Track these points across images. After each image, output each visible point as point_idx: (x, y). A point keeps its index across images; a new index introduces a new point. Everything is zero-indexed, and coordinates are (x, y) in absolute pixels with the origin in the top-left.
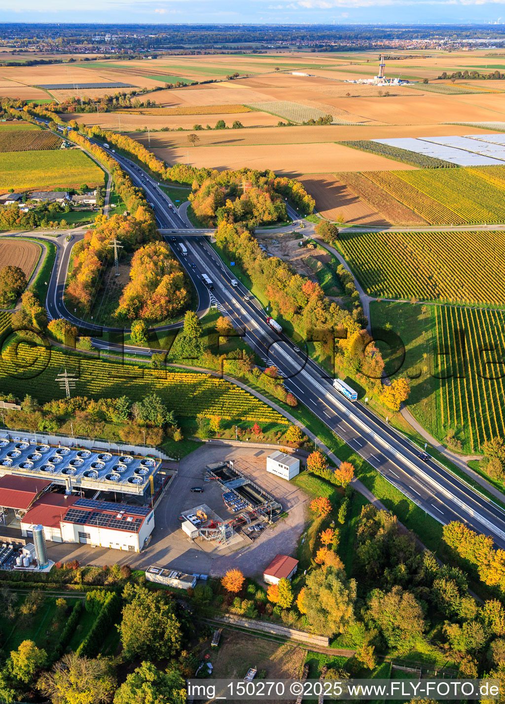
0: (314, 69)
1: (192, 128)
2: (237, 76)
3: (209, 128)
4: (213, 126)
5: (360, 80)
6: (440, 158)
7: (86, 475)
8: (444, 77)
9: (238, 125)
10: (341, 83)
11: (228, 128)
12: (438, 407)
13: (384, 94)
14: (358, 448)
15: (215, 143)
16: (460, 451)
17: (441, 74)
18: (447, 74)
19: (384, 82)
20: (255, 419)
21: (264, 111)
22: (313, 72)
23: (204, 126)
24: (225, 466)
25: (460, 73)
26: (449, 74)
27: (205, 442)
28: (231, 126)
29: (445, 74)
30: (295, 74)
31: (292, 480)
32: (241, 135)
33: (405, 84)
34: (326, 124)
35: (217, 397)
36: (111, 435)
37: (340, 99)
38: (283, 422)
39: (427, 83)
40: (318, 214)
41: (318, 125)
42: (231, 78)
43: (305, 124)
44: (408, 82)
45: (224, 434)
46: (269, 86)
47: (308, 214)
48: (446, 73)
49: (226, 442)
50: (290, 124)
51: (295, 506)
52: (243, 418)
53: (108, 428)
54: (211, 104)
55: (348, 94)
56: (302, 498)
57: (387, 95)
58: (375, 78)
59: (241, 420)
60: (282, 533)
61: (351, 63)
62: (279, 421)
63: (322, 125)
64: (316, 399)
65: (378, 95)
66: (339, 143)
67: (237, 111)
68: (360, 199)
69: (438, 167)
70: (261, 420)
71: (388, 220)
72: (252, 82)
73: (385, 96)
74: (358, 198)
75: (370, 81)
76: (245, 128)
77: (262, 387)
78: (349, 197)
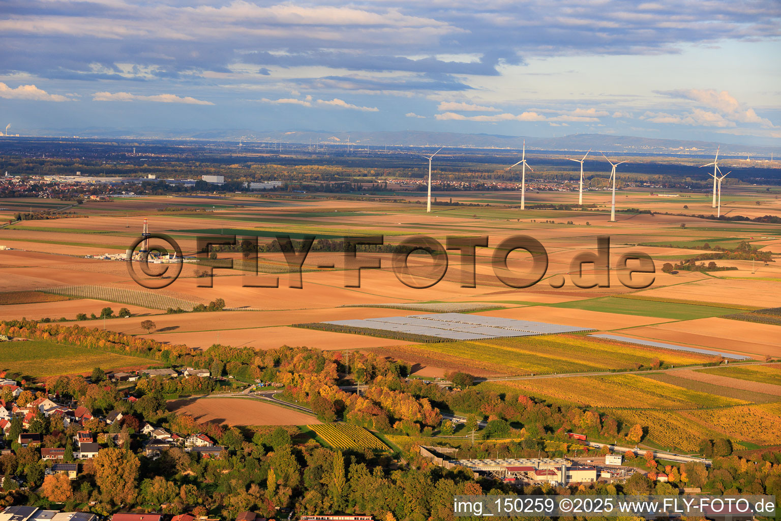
1: (75, 318)
4: (98, 315)
9: (126, 314)
23: (88, 316)
28: (117, 315)
34: (217, 310)
41: (210, 311)
43: (196, 310)
50: (180, 311)
63: (214, 311)
65: (193, 274)
66: (294, 326)
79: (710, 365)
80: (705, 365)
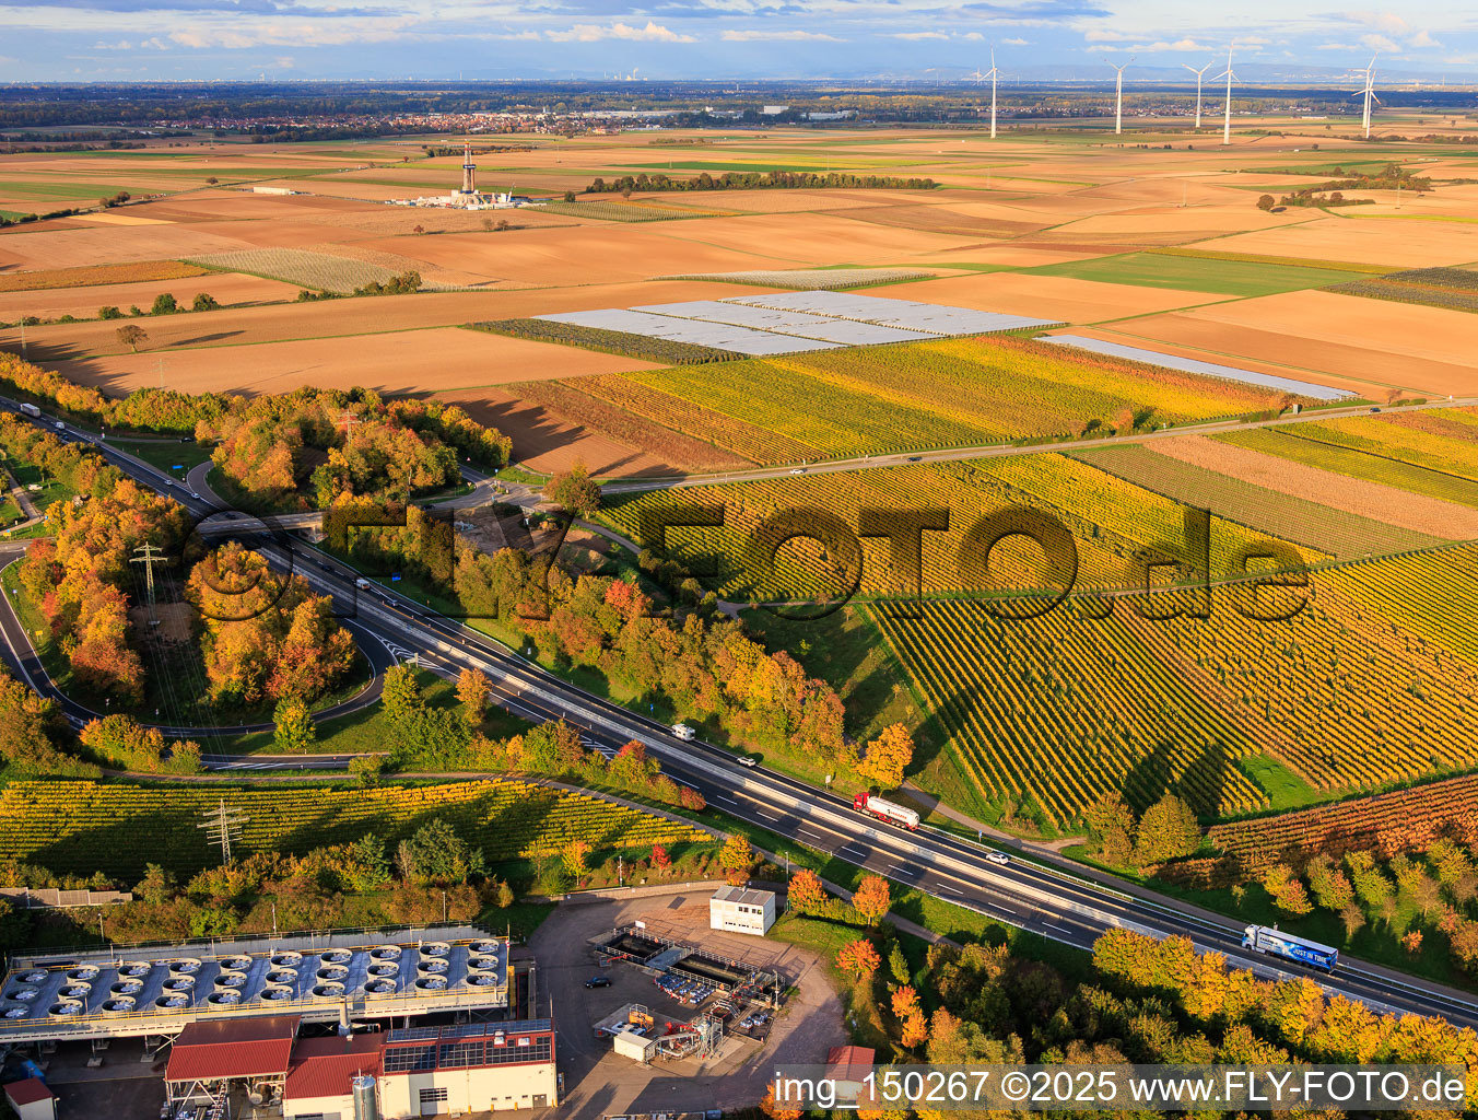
0: (293, 178)
1: (96, 316)
2: (124, 199)
3: (138, 313)
4: (148, 307)
5: (421, 199)
6: (702, 344)
7: (371, 988)
8: (599, 187)
9: (205, 304)
10: (380, 207)
11: (184, 311)
12: (962, 772)
13: (496, 226)
14: (862, 860)
15: (180, 343)
16: (1038, 835)
17: (591, 183)
18: (605, 182)
19: (476, 201)
20: (642, 842)
21: (240, 272)
22: (303, 186)
23: (124, 309)
24: (626, 935)
25: (631, 179)
26: (609, 181)
27: (557, 903)
28: (189, 305)
29: (599, 182)
30: (259, 190)
31: (770, 933)
32: (229, 322)
33: (525, 204)
34: (406, 290)
35: (542, 815)
36: (365, 917)
37: (403, 240)
38: (701, 838)
39: (573, 200)
40: (518, 466)
41: (391, 293)
42: (112, 205)
43: (359, 293)
44: (530, 201)
45: (590, 880)
46: (216, 218)
47: (500, 467)
48: (601, 181)
49: (602, 894)
50: (327, 296)
51: (802, 974)
52: (618, 844)
53: (352, 905)
54: (100, 262)
55: (419, 229)
56: (808, 959)
57: (504, 227)
58: (455, 193)
59: (614, 849)
60: (807, 1020)
61: (372, 165)
62: (693, 838)
63: (399, 293)
64: (731, 796)
65: (482, 227)
66: (468, 327)
67: (173, 274)
68: (588, 430)
69: (707, 361)
70: (655, 841)
71: (671, 465)
72: (169, 210)
73: (499, 230)
74: (582, 428)
75: (444, 200)
76: (223, 308)
77: (617, 785)
78: (562, 429)
79: (1257, 417)
80: (1244, 419)
